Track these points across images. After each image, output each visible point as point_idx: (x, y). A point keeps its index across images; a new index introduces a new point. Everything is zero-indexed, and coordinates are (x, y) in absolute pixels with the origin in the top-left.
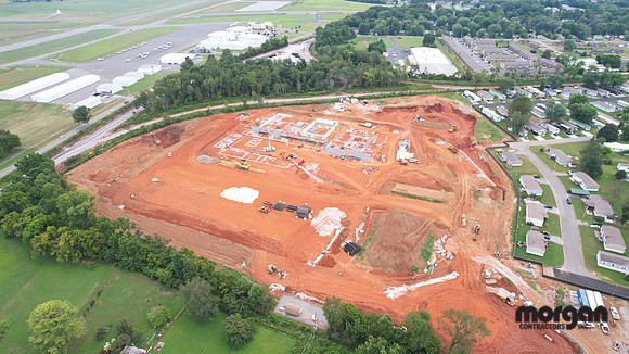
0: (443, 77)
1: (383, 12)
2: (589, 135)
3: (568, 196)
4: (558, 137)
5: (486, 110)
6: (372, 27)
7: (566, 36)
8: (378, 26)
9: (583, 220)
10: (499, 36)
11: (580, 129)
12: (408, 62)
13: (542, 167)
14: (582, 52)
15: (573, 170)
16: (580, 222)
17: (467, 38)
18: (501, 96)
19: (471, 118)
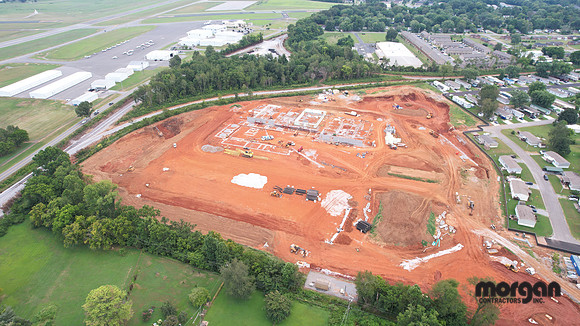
0: (412, 69)
1: (345, 10)
2: (551, 119)
3: (544, 173)
4: (524, 121)
5: (455, 98)
6: (338, 24)
7: (510, 30)
8: (343, 23)
9: (562, 194)
10: (452, 31)
11: (542, 113)
12: (376, 55)
13: (516, 149)
14: (527, 44)
15: (545, 150)
16: (559, 196)
17: (424, 32)
18: (466, 86)
19: (444, 105)
